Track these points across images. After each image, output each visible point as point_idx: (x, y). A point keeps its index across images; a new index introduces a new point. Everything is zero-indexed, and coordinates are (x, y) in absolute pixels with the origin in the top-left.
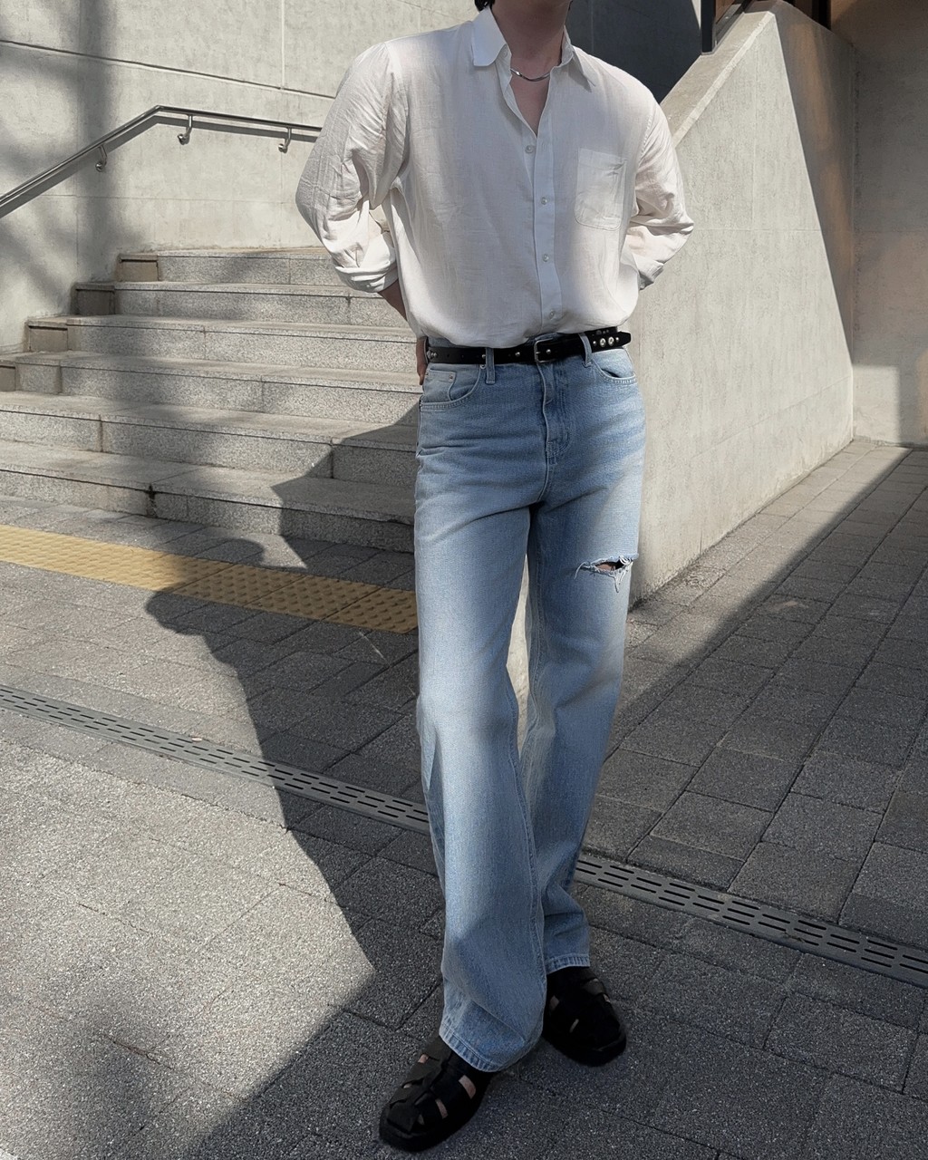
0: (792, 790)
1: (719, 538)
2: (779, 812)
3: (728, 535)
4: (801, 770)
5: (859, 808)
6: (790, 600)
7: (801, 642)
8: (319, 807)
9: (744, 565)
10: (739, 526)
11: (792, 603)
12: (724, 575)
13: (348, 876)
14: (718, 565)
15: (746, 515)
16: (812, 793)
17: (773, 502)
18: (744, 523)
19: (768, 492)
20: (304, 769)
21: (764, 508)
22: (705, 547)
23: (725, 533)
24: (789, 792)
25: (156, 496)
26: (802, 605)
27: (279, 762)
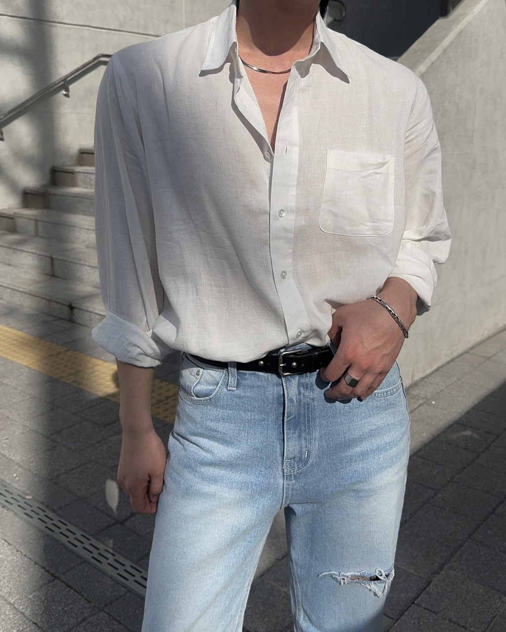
0: (416, 602)
1: (429, 371)
2: (399, 620)
3: (438, 369)
4: (427, 586)
5: (463, 627)
6: (466, 430)
7: (464, 468)
8: (81, 563)
9: (441, 396)
10: (448, 363)
11: (468, 433)
12: (424, 403)
13: (78, 624)
14: (422, 395)
15: (455, 354)
16: (429, 607)
17: (480, 344)
18: (452, 360)
19: (476, 337)
20: (85, 531)
21: (472, 348)
22: (416, 378)
23: (435, 367)
24: (413, 603)
25: (74, 310)
26: (475, 435)
27: (71, 523)
